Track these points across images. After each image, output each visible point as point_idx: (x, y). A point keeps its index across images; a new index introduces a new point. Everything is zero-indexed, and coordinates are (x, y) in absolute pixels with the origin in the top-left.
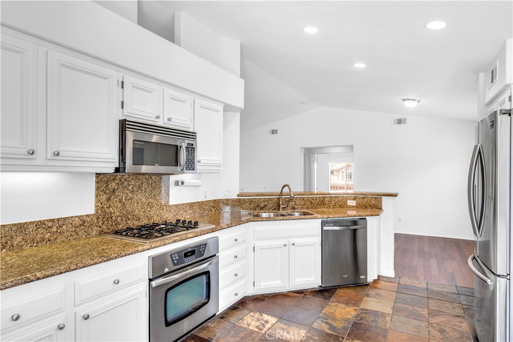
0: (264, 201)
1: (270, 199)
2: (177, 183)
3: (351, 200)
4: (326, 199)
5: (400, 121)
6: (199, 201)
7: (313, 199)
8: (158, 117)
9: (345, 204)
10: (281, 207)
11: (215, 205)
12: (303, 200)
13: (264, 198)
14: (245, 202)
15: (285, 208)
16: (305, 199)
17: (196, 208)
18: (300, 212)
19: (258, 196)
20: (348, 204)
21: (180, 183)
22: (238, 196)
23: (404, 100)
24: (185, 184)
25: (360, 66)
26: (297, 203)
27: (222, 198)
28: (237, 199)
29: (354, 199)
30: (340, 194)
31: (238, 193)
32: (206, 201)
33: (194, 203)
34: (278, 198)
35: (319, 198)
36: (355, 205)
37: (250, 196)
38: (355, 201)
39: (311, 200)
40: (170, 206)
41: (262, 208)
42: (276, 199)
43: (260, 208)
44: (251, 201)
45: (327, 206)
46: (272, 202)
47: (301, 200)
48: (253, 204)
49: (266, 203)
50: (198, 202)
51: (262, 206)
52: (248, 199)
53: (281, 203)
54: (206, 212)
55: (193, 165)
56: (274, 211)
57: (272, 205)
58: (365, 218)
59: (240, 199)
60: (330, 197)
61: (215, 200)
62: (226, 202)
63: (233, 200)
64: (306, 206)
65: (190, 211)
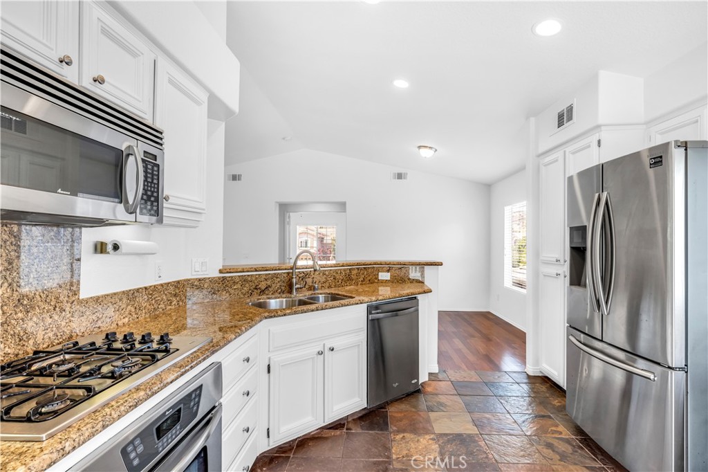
0: (266, 280)
1: (276, 276)
2: (100, 248)
3: (383, 272)
4: (354, 272)
5: (400, 176)
6: (147, 285)
7: (337, 273)
8: (65, 61)
9: (376, 278)
10: (295, 287)
11: (177, 291)
12: (324, 274)
13: (266, 275)
14: (234, 282)
15: (301, 288)
16: (327, 273)
17: (142, 300)
18: (324, 294)
19: (256, 271)
20: (380, 278)
21: (110, 247)
22: (221, 272)
23: (420, 147)
24: (123, 249)
25: (401, 84)
26: (315, 280)
27: (189, 277)
28: (219, 278)
29: (388, 271)
30: (370, 265)
31: (221, 268)
32: (162, 285)
33: (138, 290)
34: (288, 273)
35: (345, 270)
36: (389, 278)
37: (244, 272)
38: (389, 274)
39: (334, 274)
40: (80, 302)
41: (262, 292)
42: (285, 275)
43: (259, 291)
44: (244, 280)
45: (354, 282)
46: (279, 279)
47: (321, 274)
48: (247, 285)
49: (269, 283)
50: (146, 288)
51: (263, 288)
52: (239, 276)
53: (294, 280)
54: (162, 306)
55: (155, 204)
56: (284, 296)
57: (279, 284)
58: (415, 298)
59: (224, 278)
60: (358, 269)
61: (178, 282)
62: (198, 284)
63: (212, 280)
64: (327, 284)
65: (129, 307)
